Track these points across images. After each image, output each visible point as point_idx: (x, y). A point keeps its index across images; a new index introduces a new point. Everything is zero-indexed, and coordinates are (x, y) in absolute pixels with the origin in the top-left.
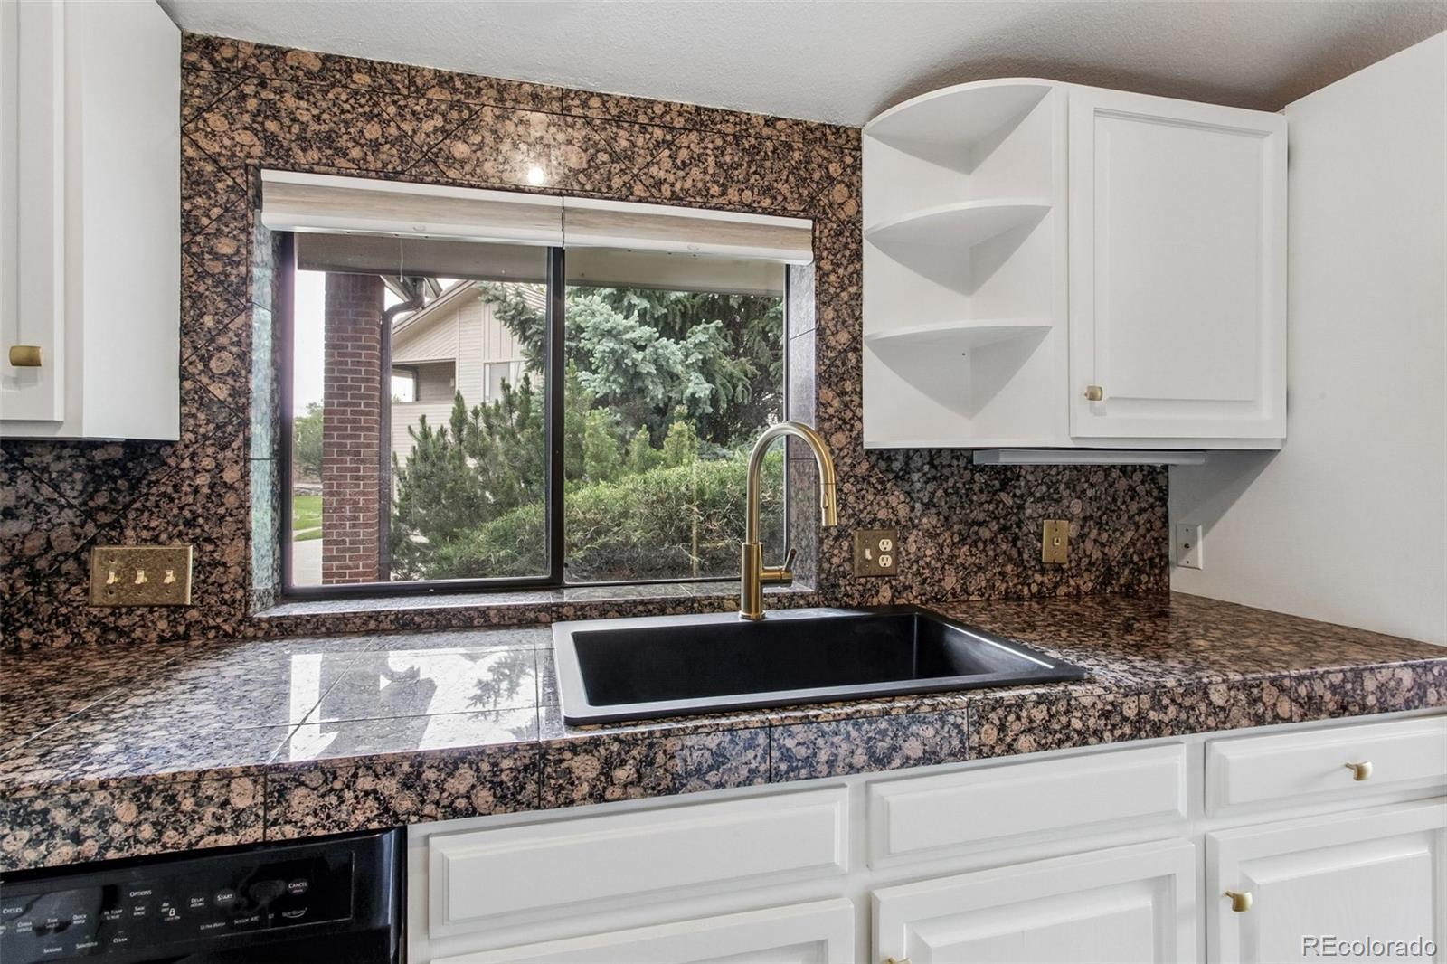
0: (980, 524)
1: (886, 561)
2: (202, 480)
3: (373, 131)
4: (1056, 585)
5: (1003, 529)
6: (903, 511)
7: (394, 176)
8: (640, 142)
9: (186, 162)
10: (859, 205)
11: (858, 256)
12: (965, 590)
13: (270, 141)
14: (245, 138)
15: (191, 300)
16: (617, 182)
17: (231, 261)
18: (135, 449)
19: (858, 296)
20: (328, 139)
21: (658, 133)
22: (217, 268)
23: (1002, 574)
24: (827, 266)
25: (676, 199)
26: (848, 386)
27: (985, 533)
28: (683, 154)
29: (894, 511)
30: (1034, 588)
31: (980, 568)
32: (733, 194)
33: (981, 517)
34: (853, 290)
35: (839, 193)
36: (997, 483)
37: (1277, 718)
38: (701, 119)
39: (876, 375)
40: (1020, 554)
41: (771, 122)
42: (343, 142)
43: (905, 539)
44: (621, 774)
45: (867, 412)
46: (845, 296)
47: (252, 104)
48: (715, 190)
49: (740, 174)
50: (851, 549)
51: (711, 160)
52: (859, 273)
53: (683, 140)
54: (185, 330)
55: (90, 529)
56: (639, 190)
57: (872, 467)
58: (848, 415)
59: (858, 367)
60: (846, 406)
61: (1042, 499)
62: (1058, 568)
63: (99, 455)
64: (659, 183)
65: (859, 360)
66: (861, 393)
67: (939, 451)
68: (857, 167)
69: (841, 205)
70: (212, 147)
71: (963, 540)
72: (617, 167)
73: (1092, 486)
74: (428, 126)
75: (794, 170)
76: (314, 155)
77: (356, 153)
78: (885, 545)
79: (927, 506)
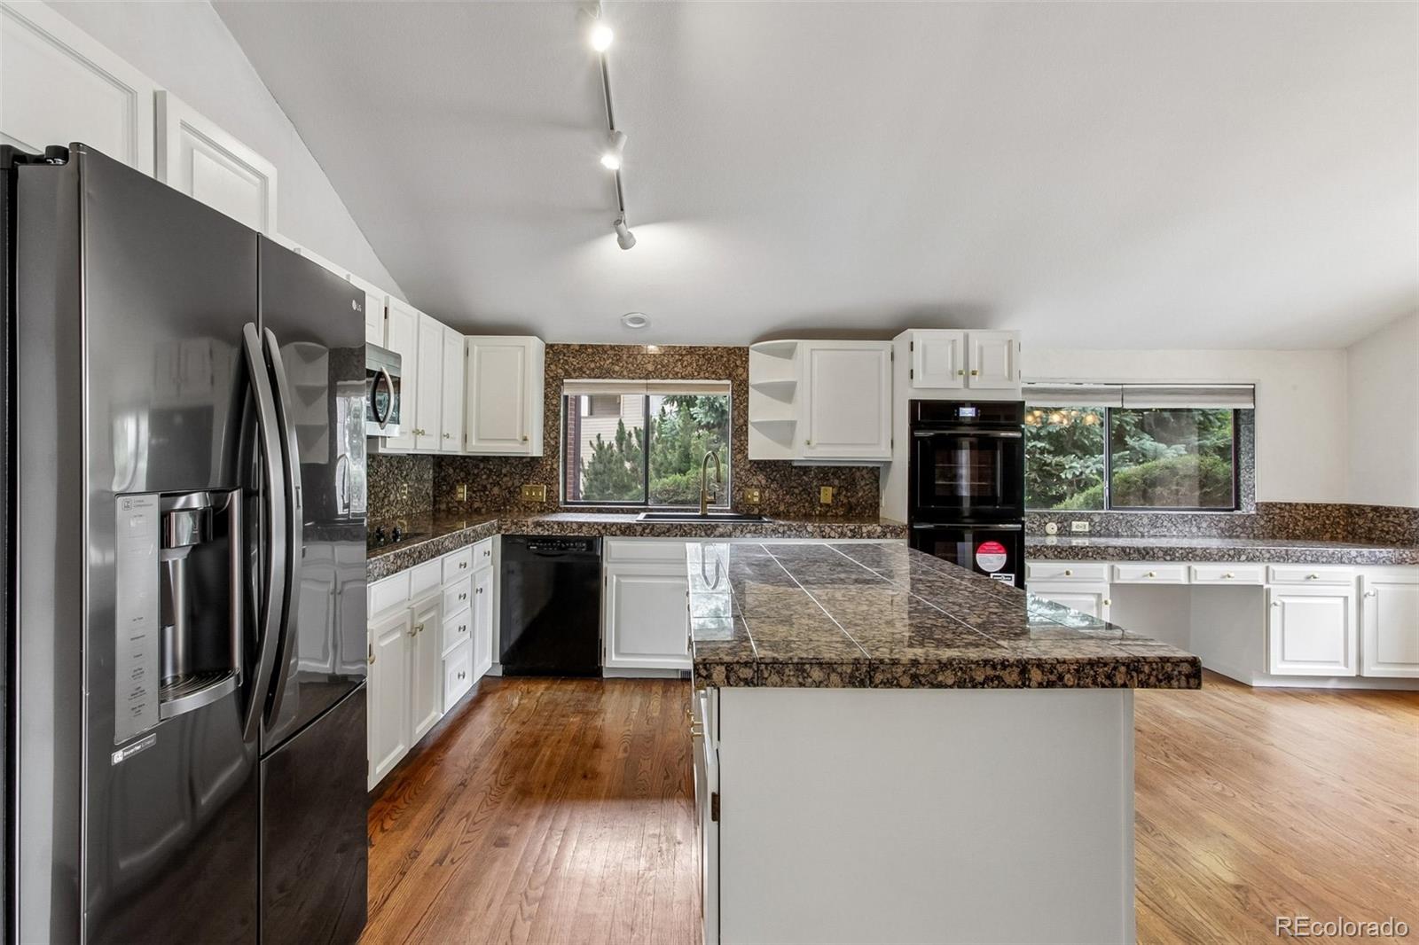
0: (795, 488)
1: (756, 500)
2: (548, 467)
3: (592, 365)
4: (827, 512)
5: (804, 490)
6: (764, 482)
7: (598, 378)
8: (671, 360)
9: (546, 379)
10: (748, 375)
11: (747, 392)
12: (788, 511)
13: (566, 371)
14: (560, 371)
15: (546, 417)
16: (663, 374)
17: (556, 406)
18: (533, 459)
19: (747, 406)
20: (581, 369)
22: (552, 408)
23: (804, 506)
24: (735, 397)
25: (683, 378)
26: (743, 438)
27: (797, 491)
28: (685, 363)
29: (760, 482)
30: (817, 512)
31: (794, 504)
32: (702, 374)
33: (795, 485)
34: (745, 404)
35: (740, 371)
36: (802, 473)
38: (691, 351)
39: (753, 433)
40: (811, 499)
41: (715, 349)
42: (585, 369)
43: (764, 492)
44: (647, 531)
45: (749, 447)
46: (742, 406)
47: (562, 361)
48: (696, 374)
49: (704, 368)
50: (743, 494)
51: (695, 364)
52: (748, 399)
53: (685, 358)
54: (545, 426)
55: (522, 480)
56: (671, 376)
57: (751, 467)
58: (743, 448)
59: (747, 431)
60: (742, 445)
61: (821, 479)
62: (828, 505)
63: (524, 460)
64: (677, 373)
65: (747, 429)
66: (747, 441)
67: (778, 461)
68: (747, 361)
69: (741, 375)
70: (552, 374)
71: (787, 494)
72: (664, 369)
73: (843, 474)
74: (608, 362)
75: (724, 365)
76: (577, 374)
77: (588, 372)
78: (757, 493)
79: (773, 480)
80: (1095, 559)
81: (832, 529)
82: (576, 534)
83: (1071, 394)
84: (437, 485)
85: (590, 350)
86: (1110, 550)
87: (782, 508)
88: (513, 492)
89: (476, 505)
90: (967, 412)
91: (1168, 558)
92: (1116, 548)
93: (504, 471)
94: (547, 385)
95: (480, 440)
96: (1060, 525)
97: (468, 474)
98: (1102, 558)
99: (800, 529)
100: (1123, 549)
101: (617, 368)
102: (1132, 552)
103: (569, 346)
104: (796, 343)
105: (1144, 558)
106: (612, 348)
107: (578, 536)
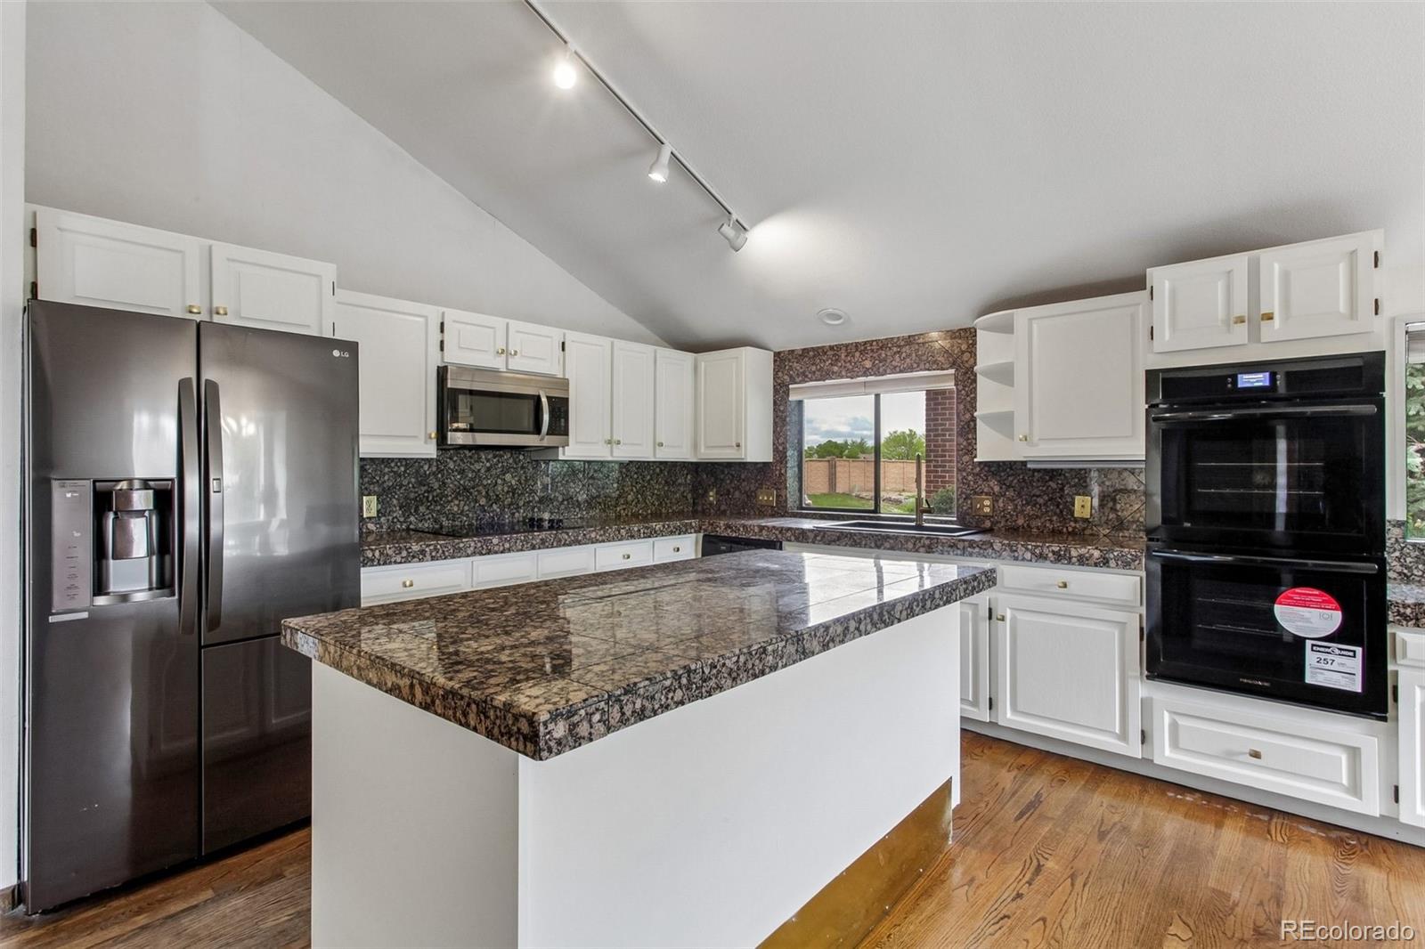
0: (1038, 496)
1: (987, 510)
2: (777, 472)
3: (814, 368)
4: (1084, 529)
5: (1051, 499)
6: (997, 489)
7: (819, 380)
8: (889, 354)
9: (774, 386)
10: (975, 360)
11: (975, 381)
12: (1028, 525)
13: (791, 377)
14: (786, 377)
15: (775, 423)
16: (881, 370)
17: (783, 412)
18: (765, 464)
19: (975, 398)
20: (803, 373)
21: (895, 349)
22: (780, 414)
23: (1051, 521)
24: (960, 388)
25: (901, 372)
26: (970, 436)
27: (1041, 501)
28: (904, 355)
29: (992, 489)
30: (1070, 529)
31: (1037, 516)
32: (922, 366)
33: (1038, 493)
34: (972, 396)
35: (966, 356)
36: (1047, 478)
37: (1024, 559)
39: (982, 430)
40: (1061, 512)
42: (807, 373)
43: (997, 501)
45: (978, 446)
46: (968, 399)
47: (787, 368)
48: (915, 365)
49: (924, 358)
50: (971, 504)
51: (914, 355)
52: (975, 388)
53: (904, 350)
54: (774, 432)
55: (757, 485)
56: (888, 371)
57: (981, 470)
58: (970, 448)
59: (975, 428)
60: (969, 444)
61: (1075, 486)
62: (1086, 520)
63: (759, 466)
64: (895, 367)
65: (975, 425)
66: (976, 439)
67: (1015, 462)
68: (974, 343)
69: (967, 362)
70: (779, 381)
71: (1028, 504)
72: (881, 364)
73: (1109, 480)
74: (827, 363)
75: (947, 351)
76: (800, 378)
77: (810, 376)
78: (987, 503)
79: (1009, 487)
81: (1027, 549)
82: (757, 537)
84: (694, 490)
85: (811, 353)
87: (1020, 522)
88: (751, 495)
89: (723, 508)
93: (743, 477)
94: (776, 391)
95: (707, 447)
97: (716, 479)
99: (984, 547)
101: (836, 369)
103: (793, 351)
104: (1013, 314)
106: (831, 348)
107: (759, 540)
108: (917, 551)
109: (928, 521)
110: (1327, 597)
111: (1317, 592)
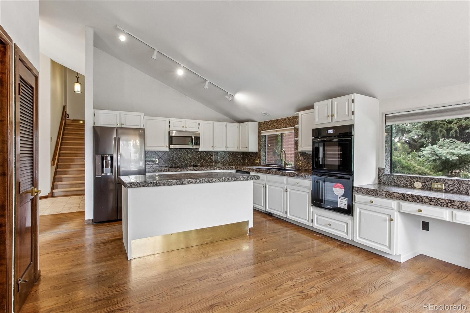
1: (300, 165)
2: (259, 155)
3: (266, 127)
6: (302, 159)
8: (281, 123)
10: (298, 124)
13: (262, 129)
15: (259, 141)
17: (260, 138)
18: (257, 152)
19: (298, 135)
20: (264, 128)
21: (282, 121)
24: (295, 132)
25: (283, 128)
28: (284, 123)
32: (288, 126)
37: (291, 176)
38: (285, 119)
39: (300, 143)
41: (291, 117)
43: (302, 162)
45: (299, 147)
47: (261, 127)
48: (286, 126)
49: (288, 124)
50: (297, 163)
51: (286, 123)
52: (298, 132)
54: (258, 144)
55: (255, 158)
56: (281, 127)
57: (299, 154)
60: (297, 147)
63: (255, 153)
64: (282, 126)
66: (298, 145)
68: (298, 120)
70: (259, 130)
71: (309, 163)
74: (269, 125)
75: (293, 122)
78: (300, 163)
79: (305, 158)
80: (387, 197)
83: (433, 114)
84: (243, 159)
85: (266, 123)
86: (395, 194)
87: (307, 168)
88: (254, 160)
89: (249, 164)
90: (331, 131)
91: (432, 203)
92: (398, 193)
93: (252, 155)
94: (259, 133)
95: (242, 148)
96: (423, 184)
97: (247, 156)
98: (390, 198)
100: (403, 195)
101: (270, 127)
102: (408, 197)
103: (262, 122)
104: (299, 113)
105: (415, 201)
106: (270, 121)
108: (273, 174)
109: (287, 167)
110: (342, 186)
111: (340, 184)
